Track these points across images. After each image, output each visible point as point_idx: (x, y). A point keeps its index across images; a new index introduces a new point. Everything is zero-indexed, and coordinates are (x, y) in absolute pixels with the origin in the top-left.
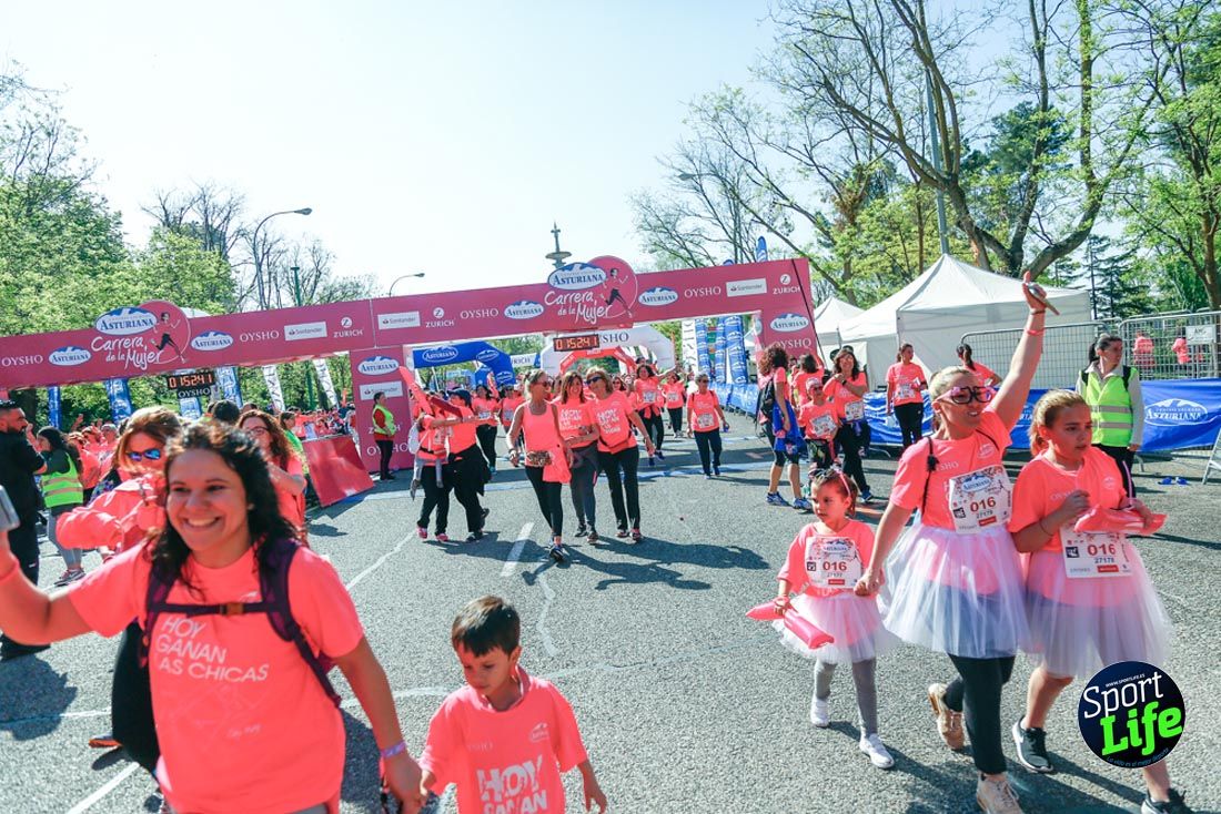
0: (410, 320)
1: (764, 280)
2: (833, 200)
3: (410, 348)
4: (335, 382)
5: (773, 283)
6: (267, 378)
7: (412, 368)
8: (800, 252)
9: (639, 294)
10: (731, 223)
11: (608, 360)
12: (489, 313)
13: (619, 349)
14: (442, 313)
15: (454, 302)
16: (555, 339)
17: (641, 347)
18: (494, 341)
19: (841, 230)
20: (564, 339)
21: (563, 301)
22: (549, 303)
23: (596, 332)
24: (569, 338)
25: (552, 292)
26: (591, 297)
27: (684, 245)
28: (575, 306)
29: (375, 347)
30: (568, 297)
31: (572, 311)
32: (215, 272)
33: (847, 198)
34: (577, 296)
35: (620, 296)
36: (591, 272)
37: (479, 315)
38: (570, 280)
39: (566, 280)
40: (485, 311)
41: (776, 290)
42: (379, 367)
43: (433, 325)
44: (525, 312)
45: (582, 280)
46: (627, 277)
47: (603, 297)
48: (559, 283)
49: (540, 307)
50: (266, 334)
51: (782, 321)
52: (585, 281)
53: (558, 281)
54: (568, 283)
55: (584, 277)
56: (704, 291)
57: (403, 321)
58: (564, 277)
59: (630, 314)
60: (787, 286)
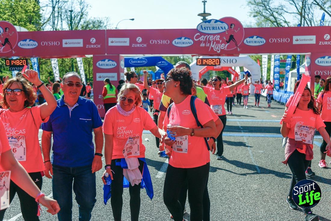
0: (125, 42)
1: (315, 36)
3: (123, 56)
4: (85, 70)
5: (320, 38)
6: (53, 65)
7: (123, 66)
9: (244, 39)
10: (301, 4)
11: (224, 72)
12: (165, 42)
13: (231, 68)
14: (141, 40)
16: (197, 59)
17: (243, 67)
18: (167, 57)
20: (202, 59)
21: (203, 39)
22: (196, 40)
23: (219, 57)
24: (205, 59)
25: (199, 34)
26: (219, 38)
27: (273, 14)
28: (210, 42)
29: (106, 54)
30: (207, 37)
31: (208, 45)
32: (32, 9)
34: (211, 37)
35: (234, 39)
36: (220, 25)
37: (160, 42)
38: (208, 28)
39: (206, 28)
40: (163, 41)
41: (321, 42)
42: (107, 65)
43: (136, 46)
44: (183, 43)
45: (215, 28)
46: (239, 29)
47: (225, 39)
48: (202, 29)
49: (191, 41)
50: (53, 42)
51: (322, 59)
52: (216, 29)
53: (202, 28)
54: (207, 29)
55: (216, 27)
56: (281, 41)
57: (121, 42)
58: (206, 26)
59: (238, 49)
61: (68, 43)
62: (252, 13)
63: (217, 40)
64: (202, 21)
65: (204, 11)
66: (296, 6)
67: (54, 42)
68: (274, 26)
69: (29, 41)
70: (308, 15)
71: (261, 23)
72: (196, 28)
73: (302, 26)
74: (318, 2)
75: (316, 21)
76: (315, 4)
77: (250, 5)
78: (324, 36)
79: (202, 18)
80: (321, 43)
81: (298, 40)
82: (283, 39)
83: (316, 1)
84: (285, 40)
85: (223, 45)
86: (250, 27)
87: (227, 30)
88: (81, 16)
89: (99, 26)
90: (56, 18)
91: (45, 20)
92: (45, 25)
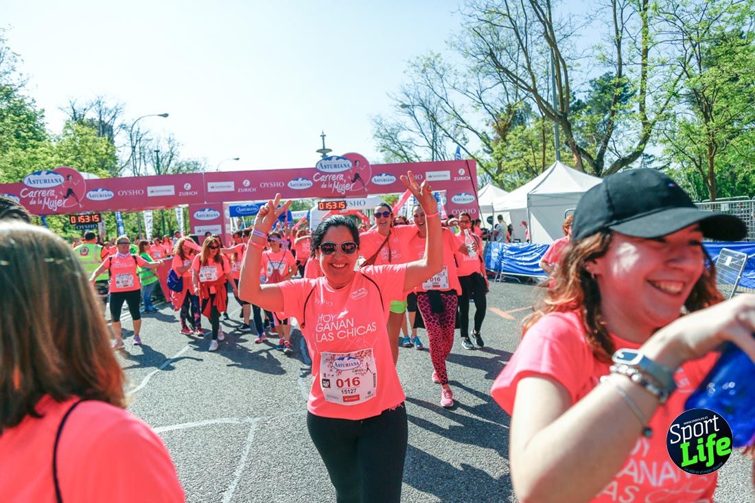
0: (228, 187)
1: (449, 171)
2: (493, 125)
3: (228, 204)
5: (454, 174)
7: (228, 216)
8: (472, 156)
9: (372, 177)
10: (431, 136)
12: (277, 185)
14: (248, 183)
16: (319, 203)
19: (496, 144)
20: (325, 203)
21: (324, 179)
22: (315, 181)
23: (345, 199)
24: (327, 202)
25: (318, 173)
26: (342, 177)
28: (332, 182)
29: (205, 203)
30: (328, 177)
31: (330, 186)
32: (105, 151)
33: (501, 124)
34: (334, 176)
35: (360, 178)
36: (343, 162)
37: (272, 185)
38: (330, 166)
39: (327, 166)
40: (275, 184)
41: (456, 178)
42: (208, 216)
43: (243, 190)
44: (301, 185)
46: (365, 166)
47: (349, 177)
49: (310, 182)
50: (135, 191)
51: (459, 197)
52: (338, 167)
53: (322, 167)
54: (328, 168)
55: (338, 165)
57: (224, 187)
58: (326, 164)
59: (366, 189)
60: (463, 176)
61: (154, 191)
63: (340, 179)
64: (321, 158)
66: (426, 139)
68: (404, 162)
69: (102, 190)
70: (440, 148)
71: (390, 159)
72: (315, 166)
73: (435, 160)
74: (449, 133)
76: (446, 136)
77: (376, 138)
78: (458, 170)
79: (322, 154)
81: (430, 177)
83: (446, 132)
84: (417, 177)
86: (377, 163)
88: (171, 157)
89: (195, 168)
90: (138, 161)
91: (122, 163)
92: (123, 170)
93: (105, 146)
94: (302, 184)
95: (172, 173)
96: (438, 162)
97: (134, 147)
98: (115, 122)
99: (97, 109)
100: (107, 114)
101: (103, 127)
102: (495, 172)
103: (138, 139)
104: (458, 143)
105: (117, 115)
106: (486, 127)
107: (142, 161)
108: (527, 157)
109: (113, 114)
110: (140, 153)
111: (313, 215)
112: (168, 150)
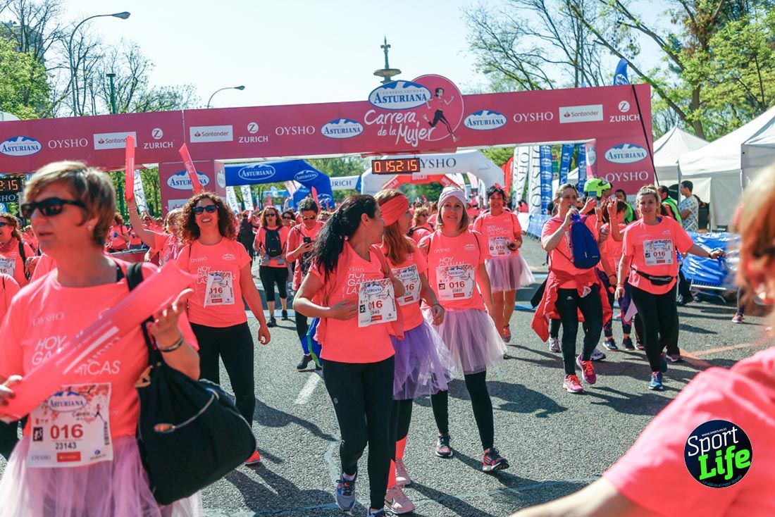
0: (225, 134)
1: (601, 106)
2: (684, 21)
3: (222, 163)
5: (610, 110)
7: (222, 185)
8: (646, 78)
9: (466, 115)
10: (573, 43)
12: (305, 130)
13: (444, 176)
14: (256, 128)
15: (270, 116)
16: (373, 161)
17: (469, 174)
18: (315, 161)
19: (690, 54)
20: (383, 162)
21: (383, 121)
22: (369, 123)
23: (417, 156)
24: (388, 161)
25: (373, 111)
26: (413, 119)
27: (521, 65)
28: (396, 126)
30: (390, 117)
31: (393, 133)
32: (30, 75)
33: (700, 20)
34: (399, 116)
35: (444, 118)
36: (414, 91)
37: (295, 131)
38: (392, 99)
39: (388, 99)
40: (302, 128)
41: (613, 117)
42: (189, 182)
43: (247, 140)
44: (343, 131)
45: (405, 99)
46: (453, 98)
47: (426, 118)
48: (380, 102)
49: (358, 126)
50: (74, 141)
51: (618, 151)
52: (407, 100)
53: (379, 99)
54: (390, 101)
55: (407, 96)
56: (535, 116)
57: (216, 134)
58: (386, 95)
59: (454, 138)
60: (625, 114)
61: (103, 142)
62: (480, 65)
63: (410, 121)
64: (382, 84)
65: (387, 65)
66: (565, 49)
67: (77, 140)
68: (525, 90)
69: (23, 140)
70: (589, 65)
72: (367, 99)
73: (580, 86)
74: (605, 39)
75: (607, 78)
76: (599, 43)
77: (476, 49)
78: (618, 104)
79: (382, 78)
80: (614, 119)
81: (569, 115)
82: (540, 115)
84: (544, 116)
85: (423, 132)
87: (429, 101)
88: (134, 85)
89: (173, 103)
90: (81, 91)
91: (56, 94)
92: (56, 107)
93: (28, 67)
94: (347, 129)
95: (135, 112)
96: (584, 89)
97: (76, 69)
98: (45, 28)
99: (17, 6)
100: (33, 14)
101: (27, 36)
102: (687, 107)
103: (81, 55)
104: (620, 56)
105: (47, 17)
106: (673, 25)
107: (88, 91)
108: (747, 80)
109: (42, 14)
110: (85, 79)
111: (366, 183)
112: (129, 73)
